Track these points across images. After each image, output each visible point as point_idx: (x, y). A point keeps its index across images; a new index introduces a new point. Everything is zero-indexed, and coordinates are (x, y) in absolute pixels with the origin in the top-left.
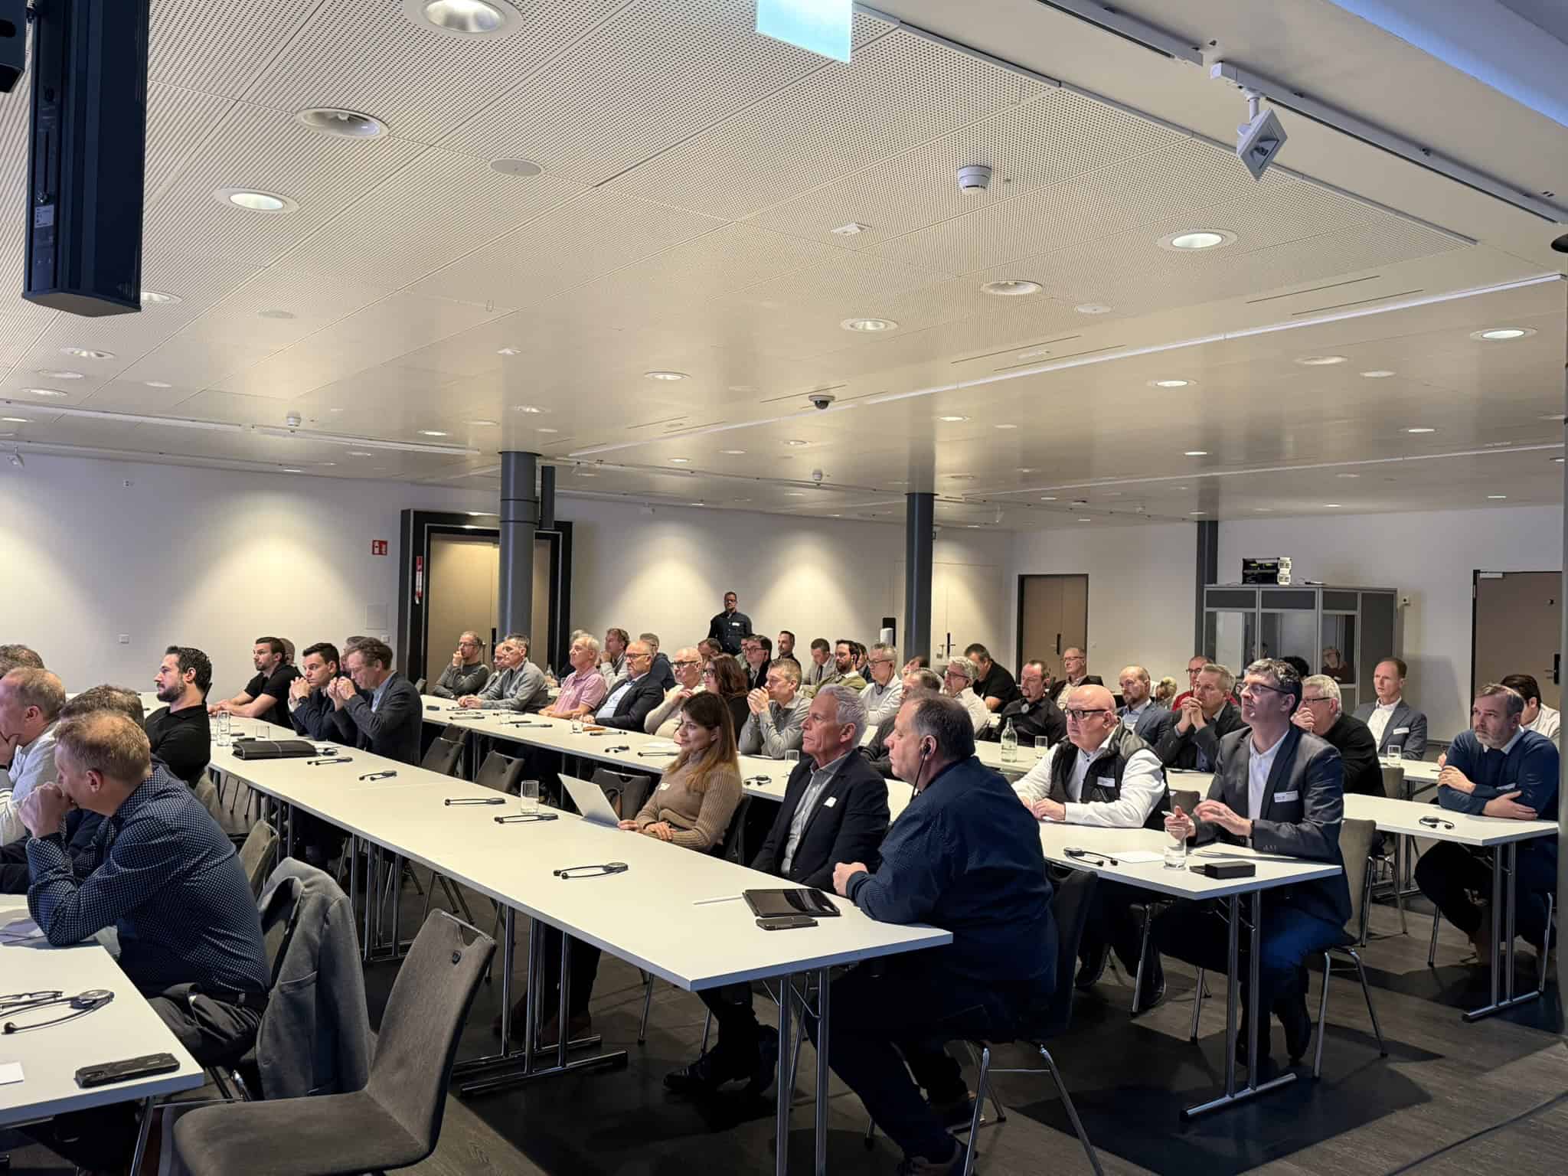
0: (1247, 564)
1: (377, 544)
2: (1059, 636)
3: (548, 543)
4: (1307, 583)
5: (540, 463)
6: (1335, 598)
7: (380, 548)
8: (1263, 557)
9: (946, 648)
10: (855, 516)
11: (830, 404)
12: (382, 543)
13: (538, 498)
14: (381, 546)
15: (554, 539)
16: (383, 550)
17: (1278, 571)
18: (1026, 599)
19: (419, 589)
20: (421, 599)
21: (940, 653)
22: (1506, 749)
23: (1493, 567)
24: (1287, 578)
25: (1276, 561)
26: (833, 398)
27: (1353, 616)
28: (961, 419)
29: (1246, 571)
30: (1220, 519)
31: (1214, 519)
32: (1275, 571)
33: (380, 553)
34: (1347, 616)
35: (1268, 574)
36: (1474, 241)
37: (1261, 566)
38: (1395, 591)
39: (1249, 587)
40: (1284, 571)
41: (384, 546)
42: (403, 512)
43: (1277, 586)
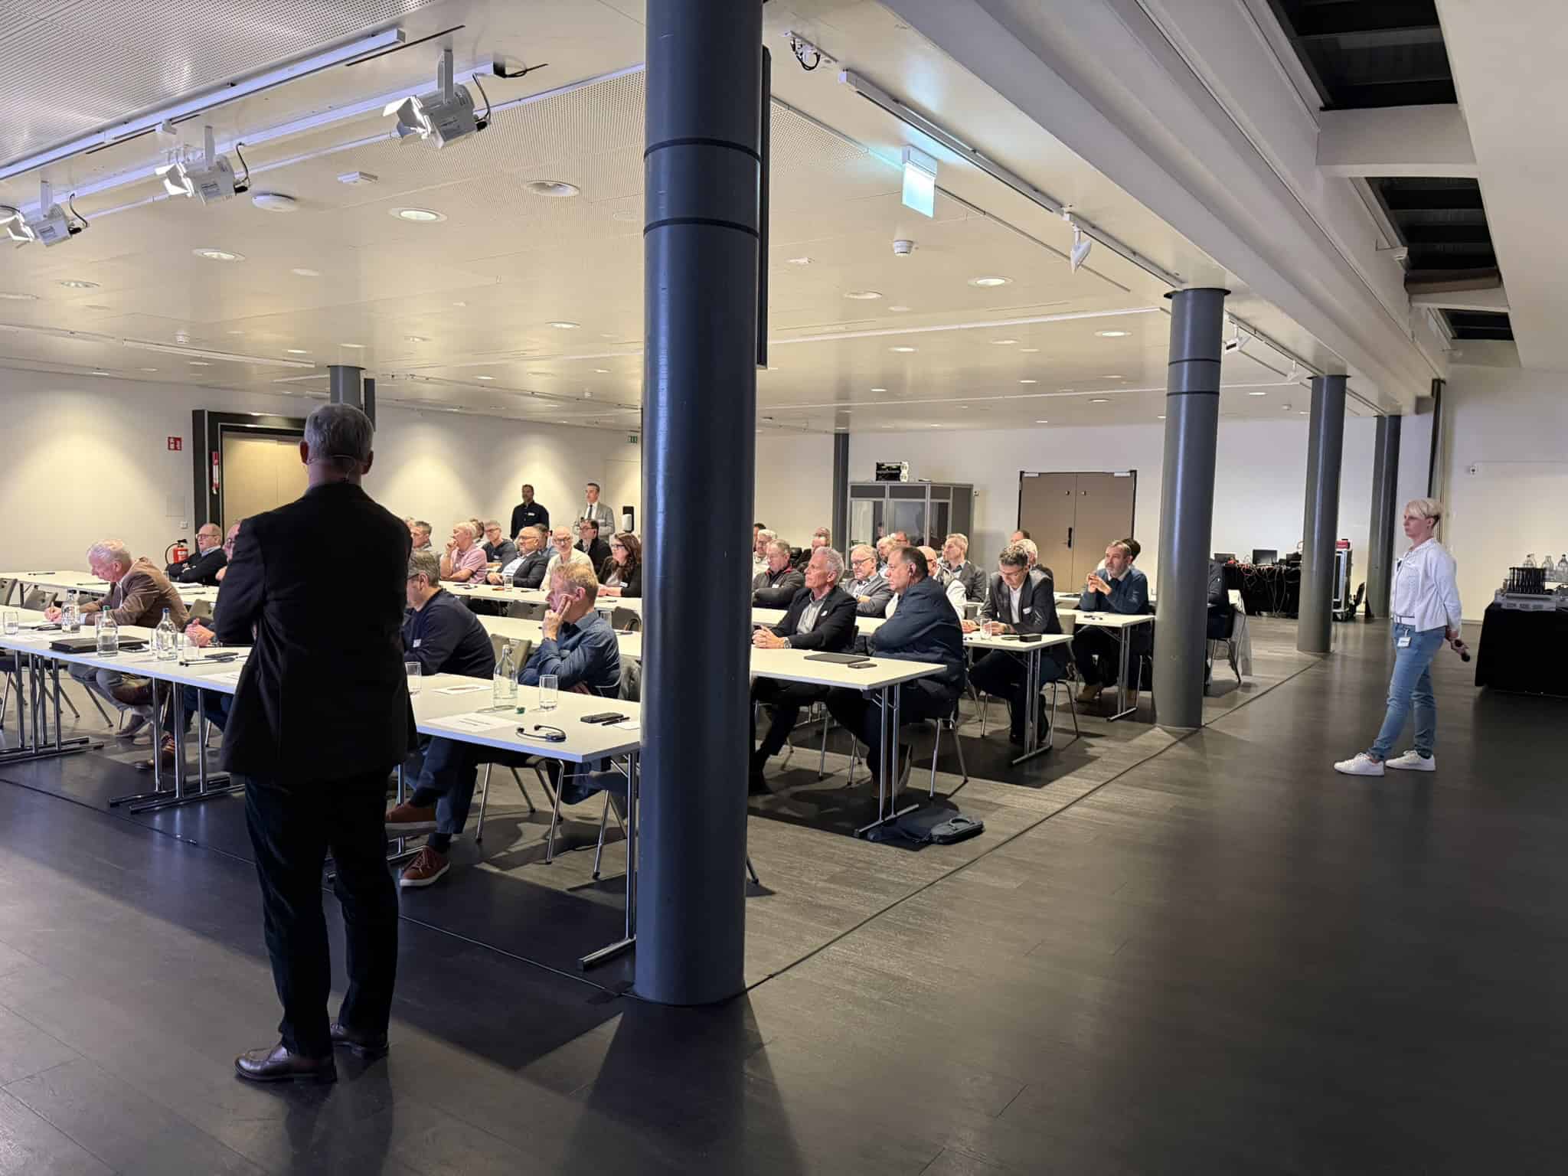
0: (879, 467)
1: (172, 441)
4: (919, 480)
5: (363, 375)
6: (939, 491)
7: (176, 444)
8: (890, 462)
10: (581, 423)
12: (177, 440)
14: (176, 443)
16: (178, 446)
17: (900, 472)
19: (216, 481)
20: (217, 490)
22: (1121, 578)
23: (1032, 470)
24: (906, 477)
25: (898, 465)
27: (947, 504)
29: (877, 472)
31: (847, 432)
32: (898, 472)
33: (176, 449)
34: (940, 504)
35: (894, 474)
36: (1129, 291)
37: (889, 468)
38: (972, 486)
39: (882, 483)
40: (904, 472)
41: (178, 442)
42: (194, 412)
43: (900, 482)
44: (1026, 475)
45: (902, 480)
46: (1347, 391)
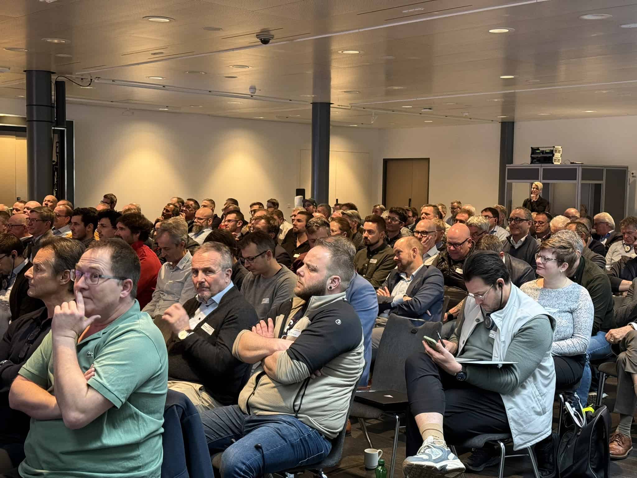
0: (534, 151)
2: (410, 200)
4: (571, 163)
6: (590, 173)
8: (544, 146)
11: (271, 41)
17: (553, 155)
18: (388, 175)
24: (559, 160)
25: (552, 149)
26: (273, 37)
27: (600, 185)
29: (532, 156)
30: (515, 121)
31: (512, 121)
32: (551, 155)
35: (547, 157)
37: (542, 152)
38: (626, 167)
39: (534, 166)
40: (557, 156)
43: (553, 165)
45: (555, 163)
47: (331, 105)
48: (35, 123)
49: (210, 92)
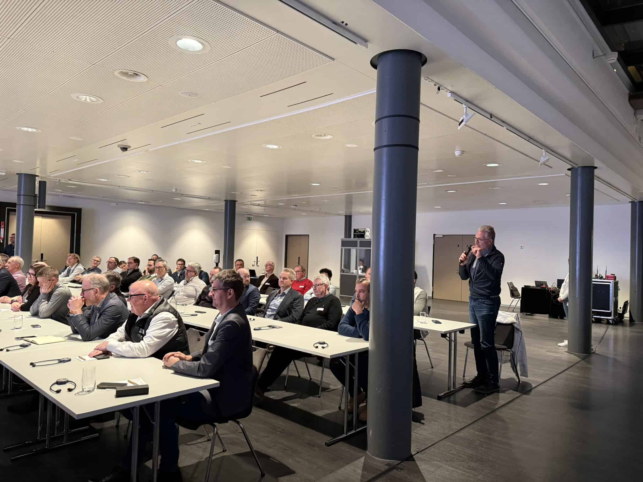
2: (299, 258)
3: (70, 217)
5: (38, 180)
8: (361, 228)
9: (256, 263)
10: (213, 210)
11: (128, 149)
13: (37, 195)
15: (73, 216)
17: (365, 233)
18: (288, 244)
19: (2, 236)
20: (3, 241)
21: (254, 264)
23: (440, 233)
24: (368, 236)
25: (364, 230)
26: (130, 147)
28: (201, 162)
29: (355, 233)
30: (352, 214)
31: (350, 215)
35: (362, 235)
37: (360, 232)
39: (356, 239)
43: (364, 239)
44: (436, 236)
45: (366, 238)
46: (595, 178)
47: (236, 202)
48: (22, 206)
49: (119, 187)
